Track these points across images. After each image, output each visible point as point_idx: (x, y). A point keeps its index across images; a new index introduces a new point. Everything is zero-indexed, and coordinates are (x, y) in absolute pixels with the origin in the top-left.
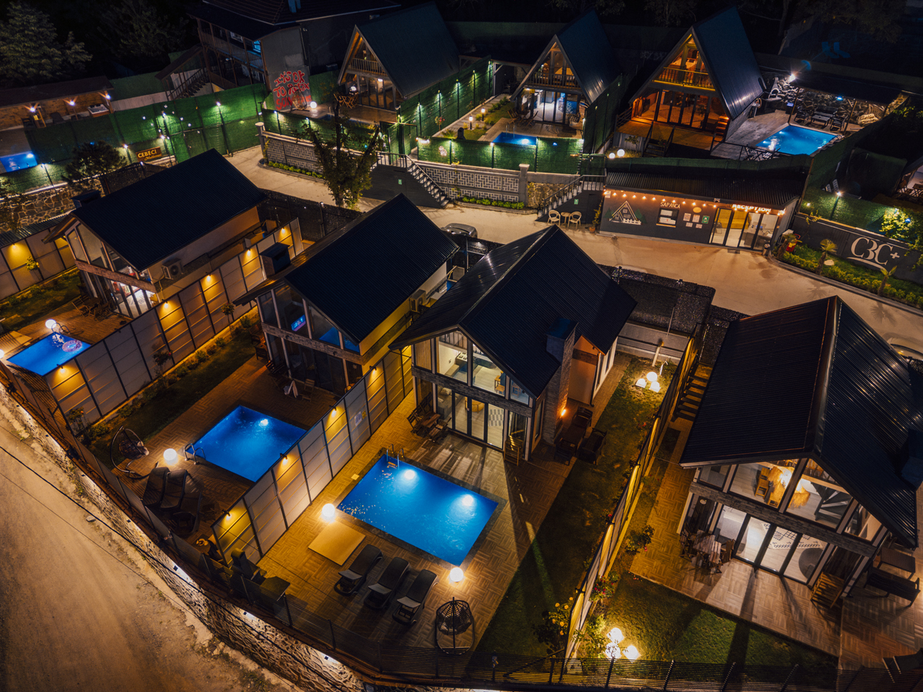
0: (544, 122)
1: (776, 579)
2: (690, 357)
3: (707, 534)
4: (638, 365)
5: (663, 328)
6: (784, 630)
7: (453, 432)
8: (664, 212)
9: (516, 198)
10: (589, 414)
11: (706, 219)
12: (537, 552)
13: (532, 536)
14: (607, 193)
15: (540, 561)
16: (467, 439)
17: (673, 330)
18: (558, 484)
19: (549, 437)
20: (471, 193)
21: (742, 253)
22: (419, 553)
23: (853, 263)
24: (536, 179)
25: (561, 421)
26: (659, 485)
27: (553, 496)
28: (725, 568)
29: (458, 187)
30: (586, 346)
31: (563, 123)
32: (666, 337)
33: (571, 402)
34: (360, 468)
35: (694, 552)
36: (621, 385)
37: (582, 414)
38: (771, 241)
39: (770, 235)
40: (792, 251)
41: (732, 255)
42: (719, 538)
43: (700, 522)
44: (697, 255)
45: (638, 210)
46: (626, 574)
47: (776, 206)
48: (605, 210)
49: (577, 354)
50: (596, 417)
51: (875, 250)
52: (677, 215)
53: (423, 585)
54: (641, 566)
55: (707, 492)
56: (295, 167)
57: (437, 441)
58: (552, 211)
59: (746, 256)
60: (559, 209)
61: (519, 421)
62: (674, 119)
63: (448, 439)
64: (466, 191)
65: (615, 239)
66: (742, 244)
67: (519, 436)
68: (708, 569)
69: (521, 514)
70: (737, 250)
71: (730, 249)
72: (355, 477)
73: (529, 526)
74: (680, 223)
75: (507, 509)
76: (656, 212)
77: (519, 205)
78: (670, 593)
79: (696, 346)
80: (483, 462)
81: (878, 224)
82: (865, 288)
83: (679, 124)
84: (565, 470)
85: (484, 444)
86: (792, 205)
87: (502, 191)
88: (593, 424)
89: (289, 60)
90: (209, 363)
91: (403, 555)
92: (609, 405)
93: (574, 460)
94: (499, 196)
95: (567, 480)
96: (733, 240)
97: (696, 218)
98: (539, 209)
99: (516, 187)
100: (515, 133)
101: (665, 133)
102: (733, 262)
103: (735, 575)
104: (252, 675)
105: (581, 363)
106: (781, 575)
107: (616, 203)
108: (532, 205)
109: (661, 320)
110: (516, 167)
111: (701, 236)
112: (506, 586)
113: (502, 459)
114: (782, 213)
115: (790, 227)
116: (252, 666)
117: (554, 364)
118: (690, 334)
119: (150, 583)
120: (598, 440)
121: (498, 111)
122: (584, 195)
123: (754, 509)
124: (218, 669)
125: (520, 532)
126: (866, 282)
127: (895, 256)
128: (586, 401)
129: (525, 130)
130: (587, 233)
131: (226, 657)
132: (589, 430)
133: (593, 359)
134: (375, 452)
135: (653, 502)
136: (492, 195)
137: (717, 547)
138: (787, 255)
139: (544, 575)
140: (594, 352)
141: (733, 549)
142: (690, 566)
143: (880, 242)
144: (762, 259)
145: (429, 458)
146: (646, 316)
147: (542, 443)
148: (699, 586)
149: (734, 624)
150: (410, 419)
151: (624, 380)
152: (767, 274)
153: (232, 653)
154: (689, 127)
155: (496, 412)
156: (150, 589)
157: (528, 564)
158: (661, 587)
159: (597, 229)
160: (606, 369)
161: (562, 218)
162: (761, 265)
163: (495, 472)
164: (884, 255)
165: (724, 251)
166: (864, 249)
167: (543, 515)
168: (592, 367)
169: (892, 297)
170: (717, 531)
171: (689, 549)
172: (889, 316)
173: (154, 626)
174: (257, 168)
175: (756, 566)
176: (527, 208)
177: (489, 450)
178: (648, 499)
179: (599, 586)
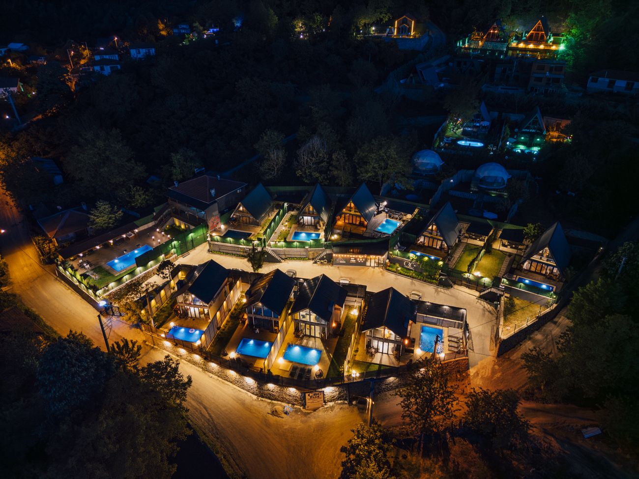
0: (308, 225)
1: (387, 355)
2: (363, 305)
3: (371, 348)
4: (350, 308)
5: (356, 297)
6: (388, 365)
7: (306, 335)
8: (351, 259)
9: (305, 256)
10: (340, 324)
11: (364, 260)
12: (334, 359)
13: (332, 356)
14: (334, 255)
15: (335, 361)
16: (310, 336)
17: (359, 297)
18: (336, 343)
19: (331, 332)
20: (289, 256)
21: (376, 268)
22: (306, 365)
23: (406, 268)
24: (311, 251)
25: (334, 328)
26: (360, 339)
27: (335, 346)
28: (376, 355)
29: (285, 255)
30: (337, 306)
31: (315, 225)
32: (357, 299)
33: (335, 322)
34: (284, 349)
35: (369, 352)
36: (347, 315)
37: (339, 324)
38: (383, 264)
39: (382, 262)
40: (389, 266)
41: (373, 269)
42: (374, 348)
43: (369, 346)
44: (363, 270)
45: (344, 259)
46: (355, 360)
47: (382, 255)
48: (334, 259)
49: (336, 309)
50: (342, 325)
51: (410, 264)
52: (355, 259)
53: (310, 371)
54: (358, 358)
55: (369, 338)
56: (223, 253)
57: (302, 338)
58: (318, 261)
59: (377, 268)
60: (320, 259)
61: (324, 329)
62: (351, 222)
63: (305, 337)
64: (288, 256)
65: (338, 267)
66: (375, 265)
67: (324, 333)
68: (372, 355)
69: (328, 352)
70: (374, 267)
71: (372, 267)
72: (284, 351)
73: (331, 354)
74: (357, 261)
75: (325, 351)
76: (350, 259)
77: (307, 259)
78: (365, 362)
79: (365, 301)
80: (315, 342)
81: (409, 258)
82: (408, 276)
83: (352, 224)
84: (337, 340)
85: (315, 337)
86: (387, 253)
87: (300, 255)
88: (342, 327)
89: (214, 214)
90: (227, 328)
91: (303, 366)
92: (345, 321)
93: (338, 337)
94: (299, 256)
95: (338, 342)
96: (373, 264)
97: (361, 260)
98: (313, 259)
99: (305, 254)
100: (299, 231)
101: (348, 228)
102: (373, 271)
103: (378, 356)
104: (270, 403)
105: (336, 311)
106: (388, 354)
107: (337, 258)
108: (311, 258)
109: (355, 295)
110: (304, 248)
111: (363, 264)
112: (328, 368)
113: (320, 341)
114: (384, 256)
115: (388, 259)
116: (269, 401)
117: (331, 313)
118: (363, 298)
119: (235, 388)
120: (344, 330)
121: (290, 221)
122: (327, 255)
123: (379, 339)
124: (261, 403)
125: (329, 356)
126: (408, 274)
127: (415, 266)
128: (339, 321)
129: (303, 230)
130: (330, 266)
131: (262, 400)
132: (341, 328)
133: (339, 309)
134: (286, 344)
135: (359, 343)
136: (297, 256)
137: (373, 350)
138: (388, 268)
139: (336, 364)
140: (340, 307)
141: (377, 350)
142: (368, 356)
143: (411, 262)
144: (381, 269)
145: (301, 343)
146: (351, 294)
147: (330, 334)
148: (371, 359)
149: (378, 366)
150: (294, 333)
151: (348, 313)
152: (383, 275)
153: (263, 399)
154: (355, 224)
155: (317, 328)
156: (235, 390)
157: (332, 363)
158: (363, 362)
159: (333, 264)
160: (343, 311)
161: (321, 262)
162: (381, 272)
163: (319, 344)
164: (412, 266)
165: (371, 268)
166: (407, 264)
167: (333, 351)
168: (339, 311)
169: (415, 278)
170: (373, 347)
171: (368, 352)
172: (414, 284)
173: (241, 397)
174: (208, 254)
175: (382, 353)
176: (309, 259)
177: (316, 338)
178: (357, 343)
179: (349, 362)
